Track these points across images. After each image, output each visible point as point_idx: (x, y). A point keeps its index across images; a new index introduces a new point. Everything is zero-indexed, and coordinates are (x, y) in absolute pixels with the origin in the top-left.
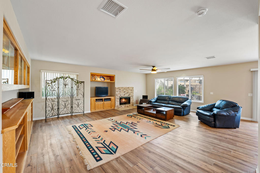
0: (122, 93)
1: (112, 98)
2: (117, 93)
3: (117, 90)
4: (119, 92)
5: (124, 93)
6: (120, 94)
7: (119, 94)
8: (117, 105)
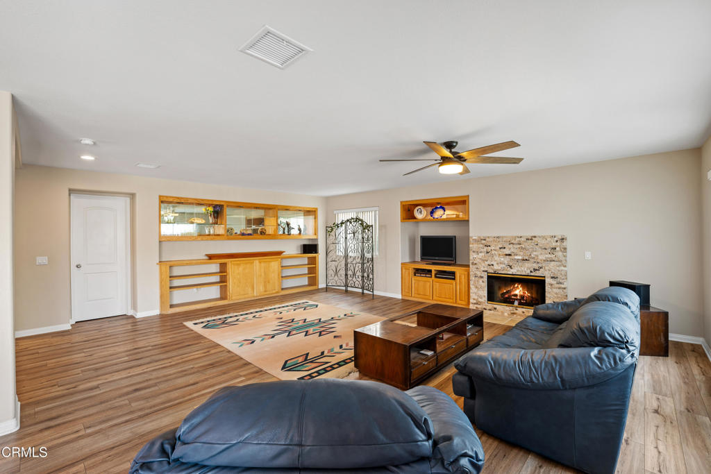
0: (496, 258)
1: (459, 271)
2: (473, 256)
3: (473, 246)
4: (483, 254)
5: (506, 260)
6: (489, 262)
7: (484, 261)
8: (476, 297)
